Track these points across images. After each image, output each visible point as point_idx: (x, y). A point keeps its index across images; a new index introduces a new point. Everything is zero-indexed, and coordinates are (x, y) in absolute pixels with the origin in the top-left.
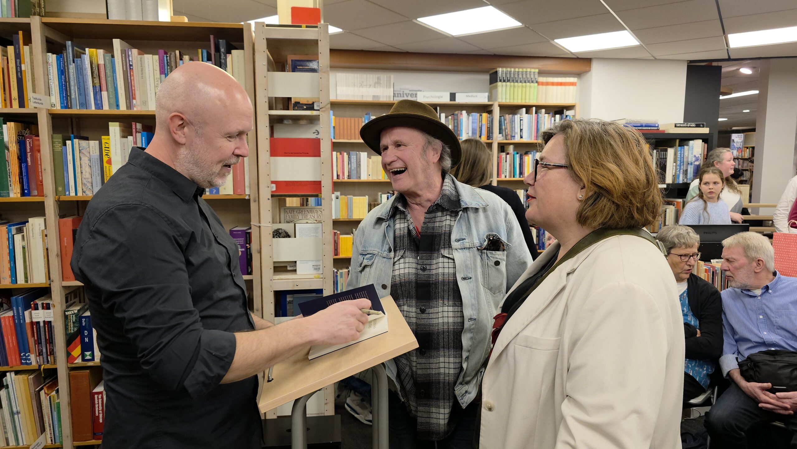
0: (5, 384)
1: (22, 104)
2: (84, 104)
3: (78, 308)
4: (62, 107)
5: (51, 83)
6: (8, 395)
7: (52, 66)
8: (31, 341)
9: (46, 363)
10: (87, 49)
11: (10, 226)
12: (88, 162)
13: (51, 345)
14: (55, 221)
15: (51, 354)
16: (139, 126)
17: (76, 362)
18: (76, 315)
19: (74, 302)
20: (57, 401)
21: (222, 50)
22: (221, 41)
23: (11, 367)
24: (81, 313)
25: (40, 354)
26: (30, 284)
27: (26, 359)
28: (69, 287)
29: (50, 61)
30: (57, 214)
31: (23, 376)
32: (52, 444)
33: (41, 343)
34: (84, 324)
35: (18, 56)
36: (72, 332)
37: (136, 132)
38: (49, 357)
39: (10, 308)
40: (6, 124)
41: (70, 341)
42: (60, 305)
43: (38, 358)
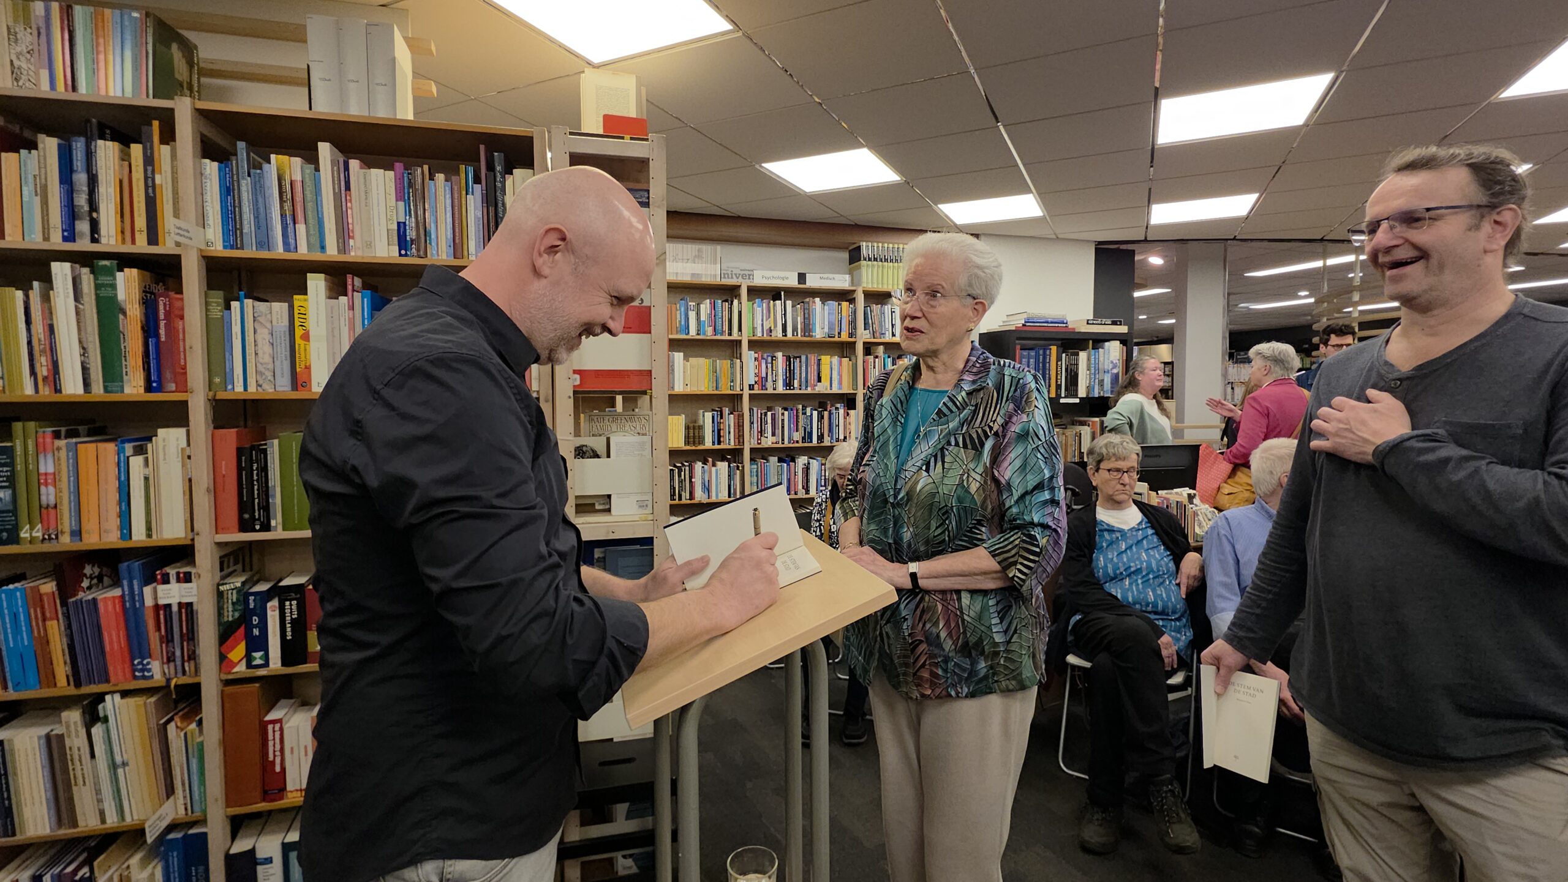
0: (101, 714)
1: (153, 239)
2: (265, 242)
3: (243, 579)
4: (225, 247)
5: (208, 208)
6: (106, 735)
7: (211, 180)
8: (154, 638)
9: (180, 674)
10: (273, 157)
11: (123, 442)
12: (268, 337)
13: (191, 642)
14: (206, 432)
15: (189, 659)
16: (358, 282)
17: (235, 670)
18: (239, 590)
19: (235, 571)
20: (199, 740)
21: (499, 168)
22: (496, 154)
23: (114, 685)
24: (247, 587)
25: (170, 659)
26: (157, 540)
27: (142, 670)
28: (227, 544)
29: (208, 171)
30: (210, 422)
31: (137, 699)
32: (187, 814)
33: (172, 640)
34: (252, 606)
35: (149, 160)
36: (230, 619)
37: (354, 290)
38: (186, 664)
39: (116, 583)
40: (122, 271)
41: (226, 633)
42: (210, 575)
43: (166, 666)
